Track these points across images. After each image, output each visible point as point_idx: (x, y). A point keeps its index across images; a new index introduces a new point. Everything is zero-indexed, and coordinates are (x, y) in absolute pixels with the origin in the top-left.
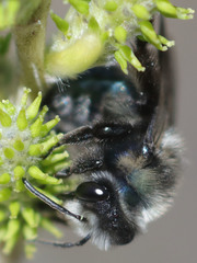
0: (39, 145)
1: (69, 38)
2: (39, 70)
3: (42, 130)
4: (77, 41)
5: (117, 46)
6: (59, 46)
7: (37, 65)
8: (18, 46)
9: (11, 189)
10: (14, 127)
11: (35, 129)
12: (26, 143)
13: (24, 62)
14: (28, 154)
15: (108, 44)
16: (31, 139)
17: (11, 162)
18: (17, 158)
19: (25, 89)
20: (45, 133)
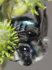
0: (10, 35)
1: (18, 6)
2: (10, 15)
4: (20, 7)
5: (31, 8)
6: (15, 8)
7: (9, 13)
8: (4, 8)
9: (2, 46)
11: (9, 30)
12: (7, 34)
13: (6, 12)
14: (7, 37)
15: (28, 8)
17: (3, 39)
19: (6, 19)
20: (12, 31)
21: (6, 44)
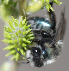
0: (25, 32)
1: (33, 2)
2: (25, 11)
3: (26, 28)
4: (36, 3)
5: (47, 4)
6: (31, 4)
7: (24, 10)
8: (19, 4)
9: (17, 44)
10: (19, 27)
11: (24, 27)
12: (22, 31)
13: (21, 9)
14: (22, 34)
15: (44, 4)
16: (23, 30)
17: (17, 36)
18: (19, 35)
20: (27, 28)
21: (21, 41)
